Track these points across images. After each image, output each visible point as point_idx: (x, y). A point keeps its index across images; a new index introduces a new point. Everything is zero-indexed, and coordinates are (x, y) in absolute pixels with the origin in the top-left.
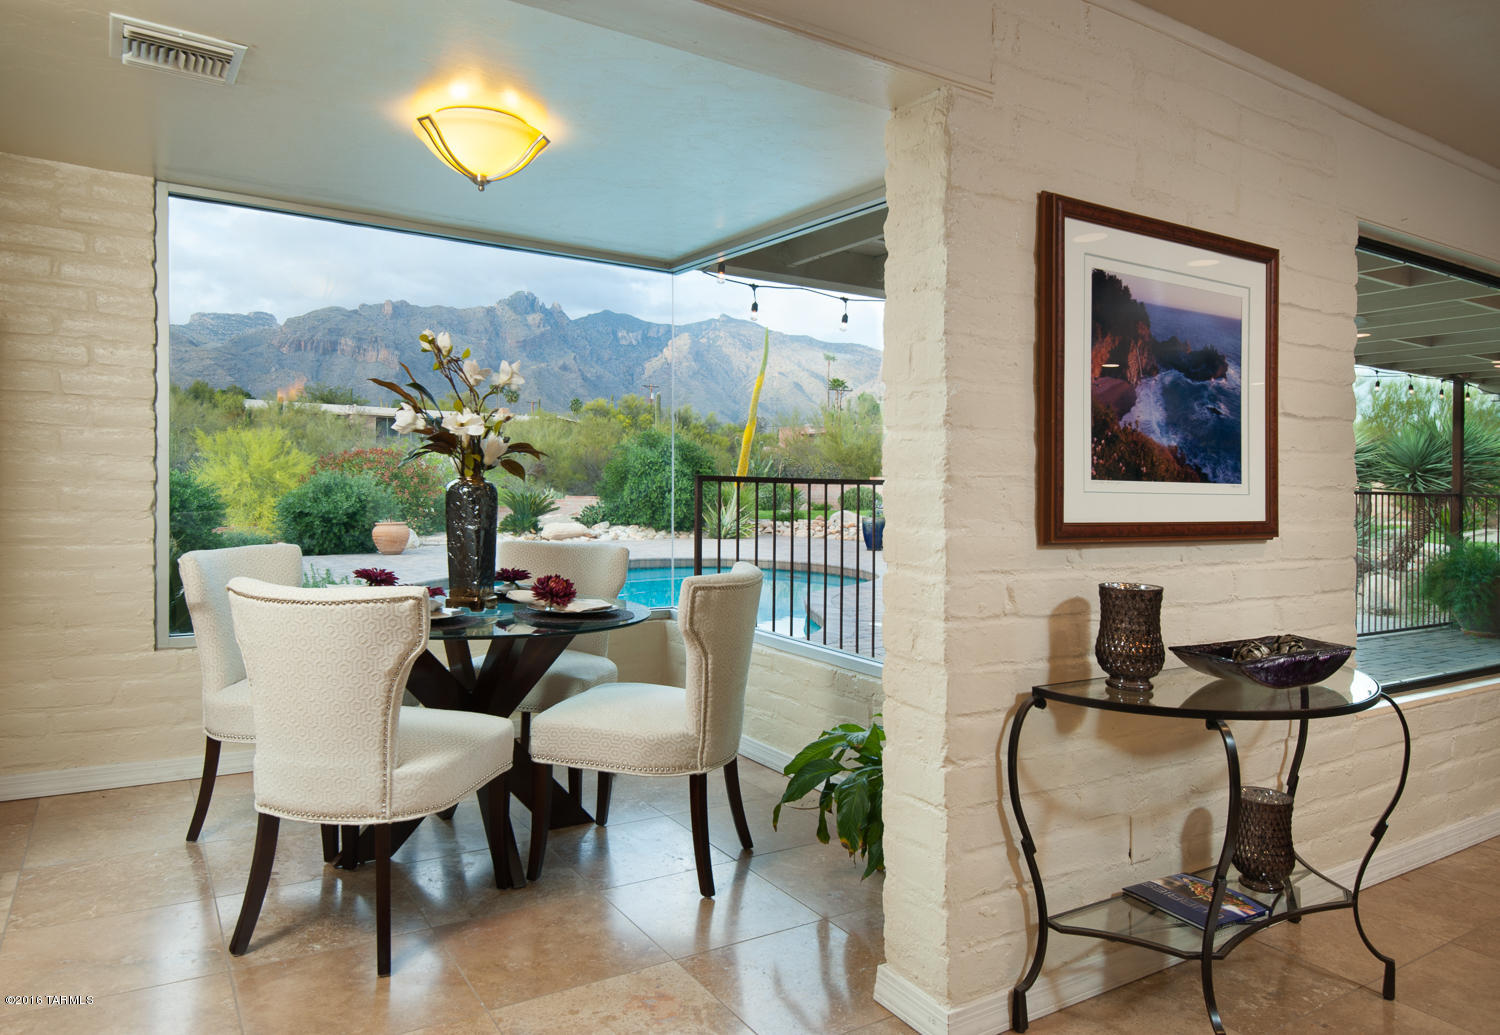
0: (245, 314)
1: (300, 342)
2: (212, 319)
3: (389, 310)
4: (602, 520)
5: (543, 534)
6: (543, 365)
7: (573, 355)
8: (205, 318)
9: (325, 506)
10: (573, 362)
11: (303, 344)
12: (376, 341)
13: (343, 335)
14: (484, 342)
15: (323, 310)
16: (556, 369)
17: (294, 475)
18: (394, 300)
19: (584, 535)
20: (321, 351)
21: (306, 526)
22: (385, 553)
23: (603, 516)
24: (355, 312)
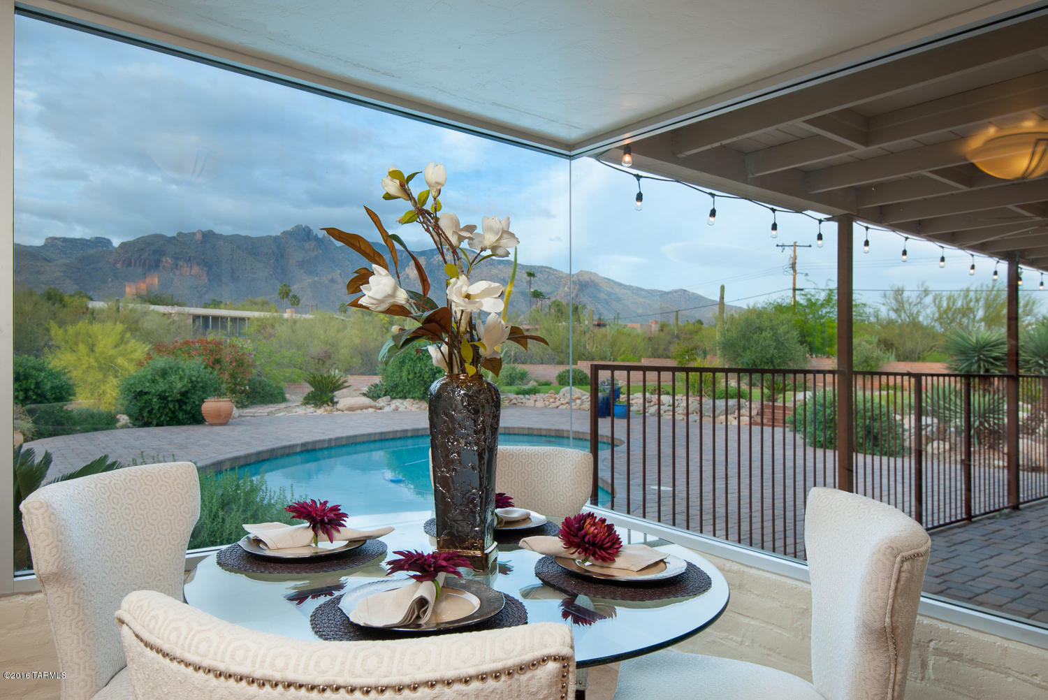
0: (89, 239)
1: (131, 260)
2: (62, 242)
3: (199, 237)
4: (385, 395)
5: (339, 406)
6: (316, 279)
7: (339, 271)
8: (56, 241)
9: (162, 386)
10: (339, 276)
11: (133, 261)
12: (190, 259)
13: (164, 255)
14: (272, 261)
15: (149, 236)
16: (327, 282)
17: (132, 360)
18: (203, 230)
19: (371, 407)
20: (147, 267)
21: (145, 403)
22: (211, 425)
23: (386, 392)
24: (174, 238)
